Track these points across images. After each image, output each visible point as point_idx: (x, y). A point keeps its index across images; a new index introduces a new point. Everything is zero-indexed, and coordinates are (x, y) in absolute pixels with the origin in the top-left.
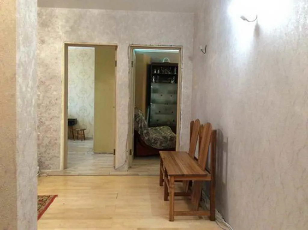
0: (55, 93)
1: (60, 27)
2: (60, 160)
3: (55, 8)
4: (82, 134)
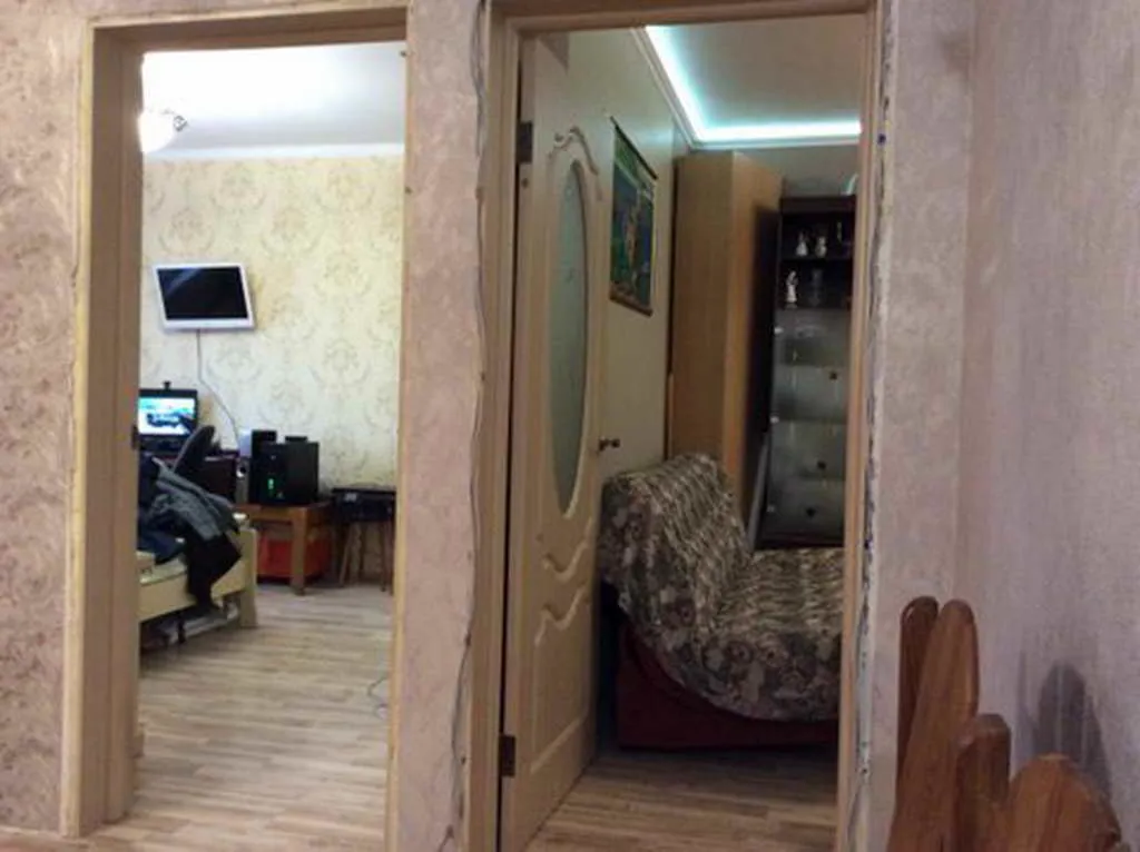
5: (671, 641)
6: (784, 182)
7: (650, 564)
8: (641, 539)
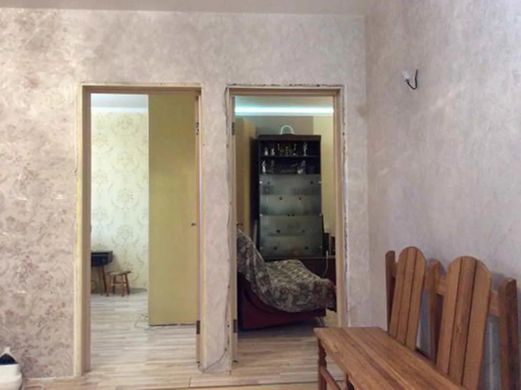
0: (60, 197)
1: (73, 51)
2: (73, 353)
3: (62, 10)
4: (124, 283)
5: (264, 289)
6: (257, 128)
7: (255, 264)
8: (252, 255)
